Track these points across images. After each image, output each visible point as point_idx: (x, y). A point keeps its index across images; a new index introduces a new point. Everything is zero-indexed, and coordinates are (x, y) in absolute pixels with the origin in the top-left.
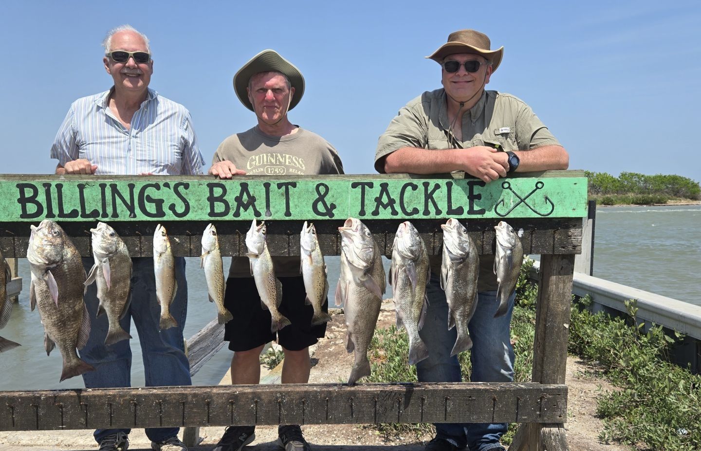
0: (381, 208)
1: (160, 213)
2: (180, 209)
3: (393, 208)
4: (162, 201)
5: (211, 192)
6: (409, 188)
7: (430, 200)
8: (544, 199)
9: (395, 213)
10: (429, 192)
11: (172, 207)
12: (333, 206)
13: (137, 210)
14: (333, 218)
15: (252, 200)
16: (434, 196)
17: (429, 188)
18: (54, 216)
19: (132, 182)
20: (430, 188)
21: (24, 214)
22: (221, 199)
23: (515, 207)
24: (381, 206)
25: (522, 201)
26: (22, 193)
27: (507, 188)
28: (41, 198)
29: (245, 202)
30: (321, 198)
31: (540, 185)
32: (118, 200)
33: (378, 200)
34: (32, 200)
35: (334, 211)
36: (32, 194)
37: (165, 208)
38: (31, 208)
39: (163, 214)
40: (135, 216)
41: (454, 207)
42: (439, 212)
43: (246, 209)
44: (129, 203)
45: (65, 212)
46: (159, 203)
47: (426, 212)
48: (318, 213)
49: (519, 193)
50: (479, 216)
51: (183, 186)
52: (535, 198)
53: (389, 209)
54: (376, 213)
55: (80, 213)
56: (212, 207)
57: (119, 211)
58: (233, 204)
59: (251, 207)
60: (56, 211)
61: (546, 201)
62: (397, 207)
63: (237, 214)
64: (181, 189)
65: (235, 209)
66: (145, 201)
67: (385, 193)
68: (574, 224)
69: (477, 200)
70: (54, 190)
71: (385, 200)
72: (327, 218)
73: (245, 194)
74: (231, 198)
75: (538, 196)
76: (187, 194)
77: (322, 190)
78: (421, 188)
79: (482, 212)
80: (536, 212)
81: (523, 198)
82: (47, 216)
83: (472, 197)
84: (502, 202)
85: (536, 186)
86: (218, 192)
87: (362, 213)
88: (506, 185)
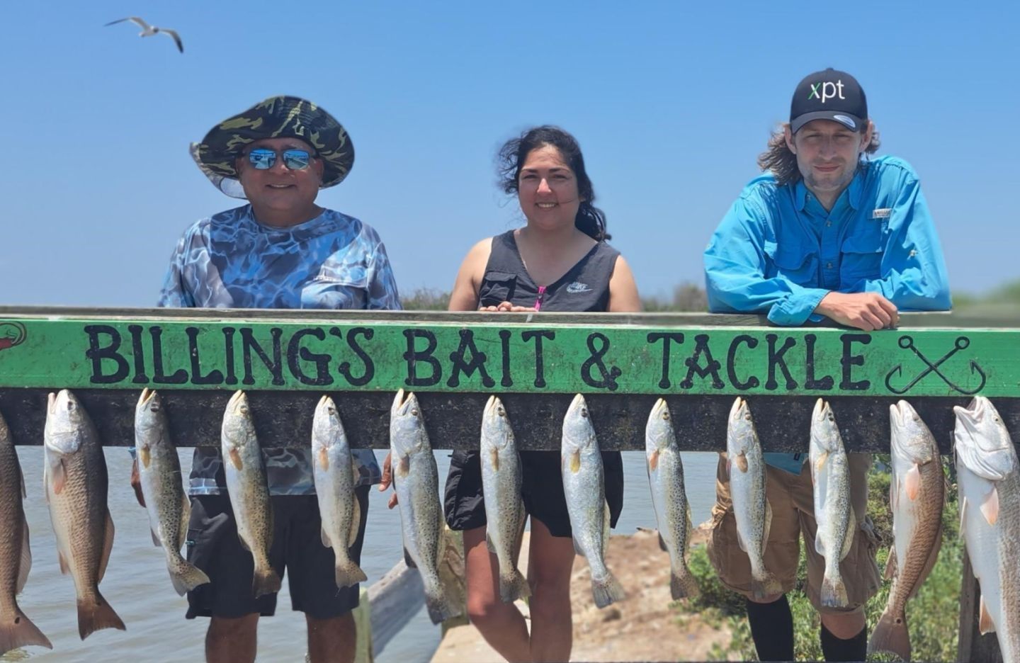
0: (696, 378)
1: (325, 378)
2: (358, 370)
3: (716, 377)
5: (410, 344)
6: (744, 344)
7: (777, 365)
8: (969, 367)
9: (718, 384)
10: (776, 351)
11: (344, 369)
12: (616, 372)
13: (286, 371)
14: (618, 391)
15: (480, 359)
16: (785, 357)
17: (776, 345)
18: (146, 380)
19: (278, 326)
20: (778, 346)
21: (97, 377)
22: (425, 356)
23: (920, 379)
24: (695, 373)
26: (94, 341)
28: (126, 351)
29: (468, 363)
30: (596, 358)
31: (962, 343)
33: (692, 364)
34: (111, 353)
35: (618, 380)
36: (109, 344)
37: (333, 371)
38: (110, 367)
39: (329, 380)
40: (282, 383)
41: (818, 376)
42: (791, 384)
43: (469, 373)
44: (273, 362)
45: (166, 374)
46: (323, 361)
47: (771, 384)
48: (592, 383)
49: (927, 357)
50: (859, 393)
51: (363, 334)
52: (954, 364)
54: (687, 384)
55: (190, 378)
56: (411, 370)
57: (254, 373)
58: (447, 365)
59: (477, 370)
60: (150, 372)
61: (972, 368)
62: (723, 374)
63: (453, 381)
64: (360, 338)
65: (451, 374)
66: (299, 358)
67: (702, 351)
69: (856, 366)
70: (147, 336)
72: (607, 390)
73: (468, 349)
74: (443, 353)
75: (960, 361)
76: (368, 346)
77: (598, 344)
78: (764, 346)
79: (864, 385)
80: (956, 389)
81: (933, 364)
82: (135, 381)
83: (848, 361)
84: (898, 370)
85: (957, 344)
86: (421, 345)
87: (665, 383)
88: (906, 342)
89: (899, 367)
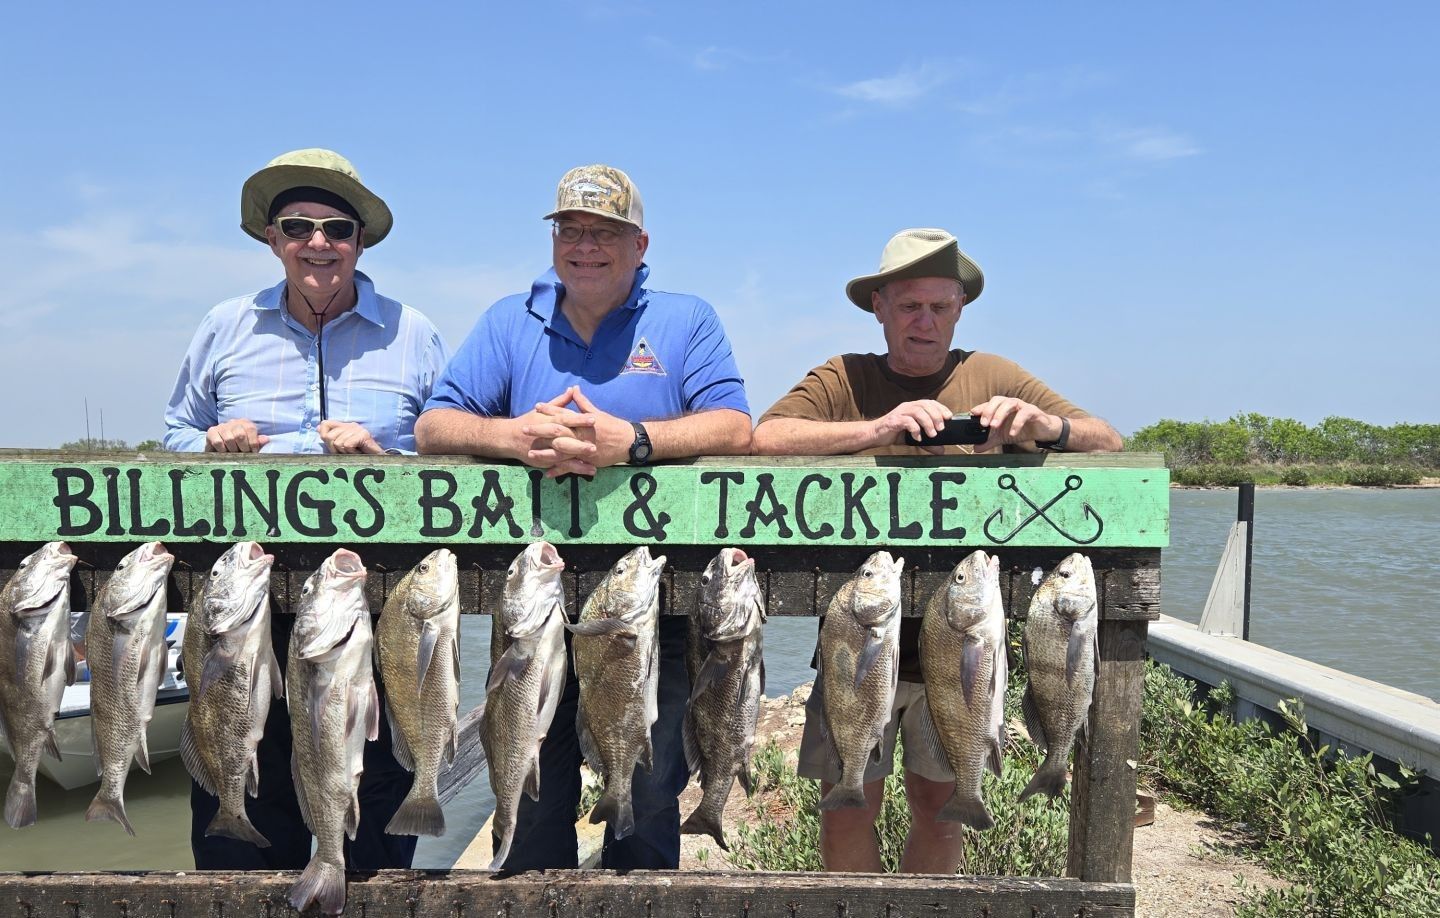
0: (758, 523)
1: (327, 528)
2: (366, 520)
3: (782, 523)
4: (330, 505)
5: (427, 488)
6: (815, 485)
7: (855, 509)
8: (1082, 511)
9: (785, 532)
10: (854, 493)
11: (350, 517)
12: (665, 518)
13: (283, 522)
14: (664, 542)
15: (506, 503)
16: (864, 500)
17: (853, 485)
18: (121, 532)
19: (274, 467)
20: (856, 486)
21: (66, 528)
22: (445, 502)
23: (1025, 525)
24: (758, 519)
25: (1039, 512)
26: (63, 486)
27: (1008, 488)
28: (100, 496)
29: (493, 509)
31: (1074, 483)
32: (247, 502)
33: (753, 507)
34: (82, 500)
35: (666, 528)
36: (81, 490)
37: (337, 518)
38: (80, 516)
39: (333, 530)
40: (278, 533)
41: (903, 523)
42: (872, 532)
43: (493, 521)
44: (267, 508)
45: (144, 524)
46: (325, 508)
47: (848, 532)
48: (635, 531)
49: (1032, 499)
50: (953, 542)
51: (372, 477)
52: (1064, 507)
53: (775, 525)
54: (748, 532)
55: (172, 527)
56: (428, 517)
57: (247, 523)
58: (469, 512)
59: (503, 518)
60: (126, 522)
61: (1087, 513)
62: (791, 522)
63: (476, 531)
64: (368, 481)
65: (472, 522)
66: (299, 503)
67: (766, 493)
68: (1143, 560)
69: (948, 510)
70: (123, 481)
71: (766, 507)
72: (651, 540)
73: (492, 492)
74: (464, 499)
75: (1071, 504)
76: (379, 491)
77: (643, 486)
78: (838, 485)
79: (959, 533)
80: (1066, 535)
81: (1040, 507)
82: (109, 532)
83: (939, 505)
84: (999, 515)
85: (1067, 483)
86: (439, 487)
87: (722, 532)
88: (1007, 482)
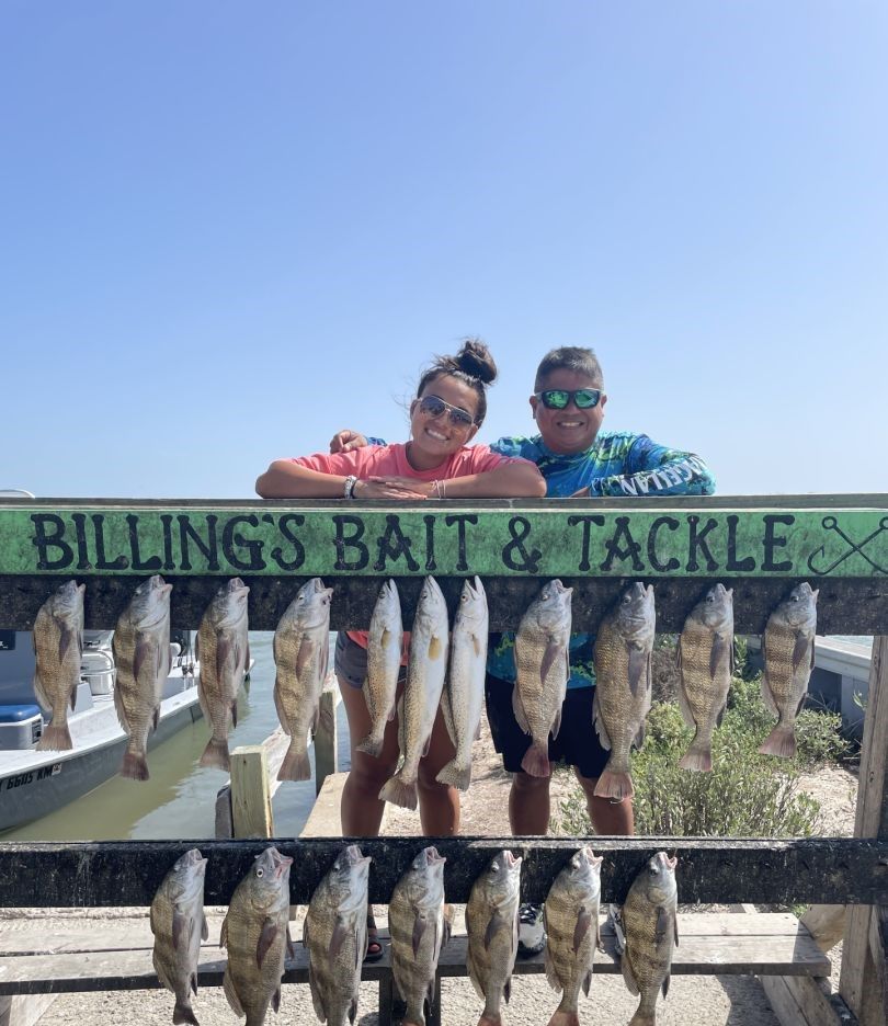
0: (616, 559)
1: (258, 563)
2: (290, 555)
3: (636, 559)
4: (260, 544)
5: (340, 530)
6: (665, 526)
7: (698, 546)
9: (638, 565)
10: (698, 533)
11: (277, 554)
12: (537, 555)
13: (221, 556)
14: (538, 574)
15: (405, 542)
16: (706, 539)
17: (698, 525)
18: (89, 567)
19: (213, 513)
20: (699, 528)
21: (44, 563)
22: (352, 541)
23: (843, 559)
24: (615, 555)
25: (856, 548)
26: (40, 529)
27: (831, 528)
28: (70, 538)
29: (394, 547)
30: (517, 541)
32: (191, 543)
33: (612, 546)
34: (56, 540)
35: (538, 563)
36: (55, 532)
37: (266, 556)
38: (55, 553)
39: (262, 565)
40: (217, 568)
41: (739, 557)
42: (712, 566)
43: (395, 557)
45: (108, 560)
46: (256, 547)
47: (692, 566)
48: (511, 565)
49: (850, 538)
50: (781, 574)
51: (294, 520)
52: (877, 544)
53: (629, 560)
54: (606, 566)
55: (130, 562)
56: (340, 554)
57: (191, 560)
58: (373, 550)
59: (403, 555)
60: (92, 559)
62: (644, 558)
63: (381, 564)
64: (291, 524)
65: (377, 558)
66: (234, 543)
67: (623, 533)
69: (778, 547)
71: (623, 544)
72: (527, 573)
73: (394, 533)
74: (370, 539)
76: (300, 532)
77: (519, 528)
78: (685, 526)
79: (787, 566)
80: (878, 567)
81: (856, 544)
82: (79, 567)
83: (771, 543)
84: (821, 551)
85: (881, 524)
86: (350, 530)
87: (585, 565)
88: (830, 523)
89: (822, 548)
